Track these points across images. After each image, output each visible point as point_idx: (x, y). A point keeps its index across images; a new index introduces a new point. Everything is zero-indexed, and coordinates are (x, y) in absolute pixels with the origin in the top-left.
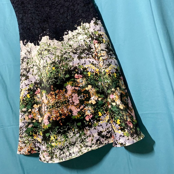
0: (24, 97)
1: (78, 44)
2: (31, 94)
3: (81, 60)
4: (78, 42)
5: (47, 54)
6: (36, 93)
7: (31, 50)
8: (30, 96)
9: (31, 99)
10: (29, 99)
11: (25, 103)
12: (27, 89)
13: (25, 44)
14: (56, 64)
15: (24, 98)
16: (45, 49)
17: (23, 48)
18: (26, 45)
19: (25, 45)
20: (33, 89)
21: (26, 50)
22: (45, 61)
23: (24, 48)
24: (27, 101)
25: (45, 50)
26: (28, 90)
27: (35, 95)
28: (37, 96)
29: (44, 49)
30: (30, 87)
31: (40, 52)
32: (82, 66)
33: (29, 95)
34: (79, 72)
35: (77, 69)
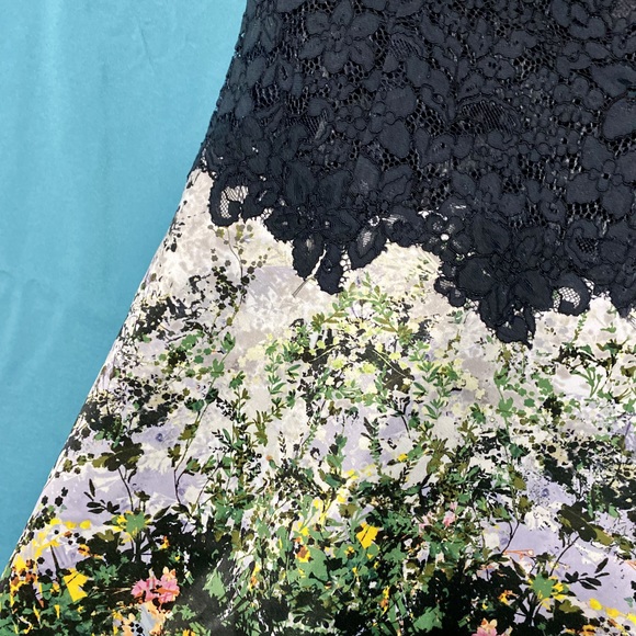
0: (45, 579)
1: (620, 424)
2: (100, 583)
3: (580, 544)
4: (620, 408)
5: (369, 401)
6: (135, 592)
7: (245, 280)
8: (87, 587)
9: (86, 617)
10: (73, 607)
11: (32, 618)
12: (88, 536)
13: (225, 213)
14: (399, 504)
15: (38, 586)
16: (370, 347)
17: (199, 234)
18: (227, 223)
19: (218, 220)
20: (129, 553)
21: (210, 264)
22: (324, 437)
23: (204, 242)
24: (52, 618)
25: (369, 355)
26: (90, 544)
27: (129, 599)
28: (135, 612)
29: (363, 342)
30: (115, 529)
31: (315, 342)
32: (559, 587)
33: (82, 579)
34: (519, 619)
35: (518, 591)
